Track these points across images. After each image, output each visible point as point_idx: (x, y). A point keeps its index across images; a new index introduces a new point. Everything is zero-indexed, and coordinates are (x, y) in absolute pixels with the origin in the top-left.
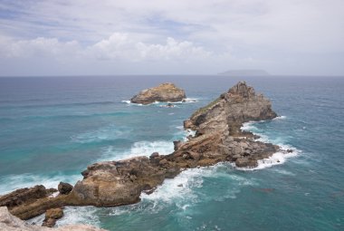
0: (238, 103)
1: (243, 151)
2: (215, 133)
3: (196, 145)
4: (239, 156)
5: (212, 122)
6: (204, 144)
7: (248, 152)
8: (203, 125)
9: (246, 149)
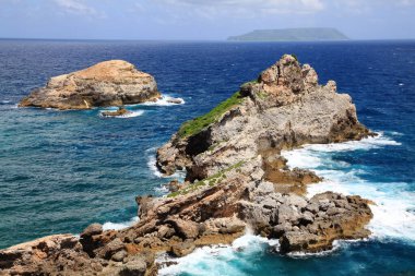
0: (279, 105)
1: (297, 215)
2: (231, 175)
3: (188, 203)
4: (287, 226)
5: (223, 149)
6: (207, 201)
7: (308, 216)
8: (204, 157)
9: (303, 210)
